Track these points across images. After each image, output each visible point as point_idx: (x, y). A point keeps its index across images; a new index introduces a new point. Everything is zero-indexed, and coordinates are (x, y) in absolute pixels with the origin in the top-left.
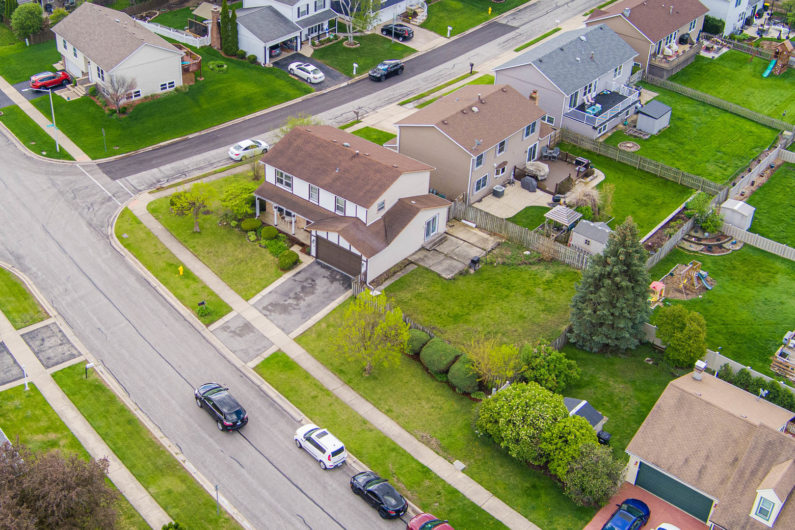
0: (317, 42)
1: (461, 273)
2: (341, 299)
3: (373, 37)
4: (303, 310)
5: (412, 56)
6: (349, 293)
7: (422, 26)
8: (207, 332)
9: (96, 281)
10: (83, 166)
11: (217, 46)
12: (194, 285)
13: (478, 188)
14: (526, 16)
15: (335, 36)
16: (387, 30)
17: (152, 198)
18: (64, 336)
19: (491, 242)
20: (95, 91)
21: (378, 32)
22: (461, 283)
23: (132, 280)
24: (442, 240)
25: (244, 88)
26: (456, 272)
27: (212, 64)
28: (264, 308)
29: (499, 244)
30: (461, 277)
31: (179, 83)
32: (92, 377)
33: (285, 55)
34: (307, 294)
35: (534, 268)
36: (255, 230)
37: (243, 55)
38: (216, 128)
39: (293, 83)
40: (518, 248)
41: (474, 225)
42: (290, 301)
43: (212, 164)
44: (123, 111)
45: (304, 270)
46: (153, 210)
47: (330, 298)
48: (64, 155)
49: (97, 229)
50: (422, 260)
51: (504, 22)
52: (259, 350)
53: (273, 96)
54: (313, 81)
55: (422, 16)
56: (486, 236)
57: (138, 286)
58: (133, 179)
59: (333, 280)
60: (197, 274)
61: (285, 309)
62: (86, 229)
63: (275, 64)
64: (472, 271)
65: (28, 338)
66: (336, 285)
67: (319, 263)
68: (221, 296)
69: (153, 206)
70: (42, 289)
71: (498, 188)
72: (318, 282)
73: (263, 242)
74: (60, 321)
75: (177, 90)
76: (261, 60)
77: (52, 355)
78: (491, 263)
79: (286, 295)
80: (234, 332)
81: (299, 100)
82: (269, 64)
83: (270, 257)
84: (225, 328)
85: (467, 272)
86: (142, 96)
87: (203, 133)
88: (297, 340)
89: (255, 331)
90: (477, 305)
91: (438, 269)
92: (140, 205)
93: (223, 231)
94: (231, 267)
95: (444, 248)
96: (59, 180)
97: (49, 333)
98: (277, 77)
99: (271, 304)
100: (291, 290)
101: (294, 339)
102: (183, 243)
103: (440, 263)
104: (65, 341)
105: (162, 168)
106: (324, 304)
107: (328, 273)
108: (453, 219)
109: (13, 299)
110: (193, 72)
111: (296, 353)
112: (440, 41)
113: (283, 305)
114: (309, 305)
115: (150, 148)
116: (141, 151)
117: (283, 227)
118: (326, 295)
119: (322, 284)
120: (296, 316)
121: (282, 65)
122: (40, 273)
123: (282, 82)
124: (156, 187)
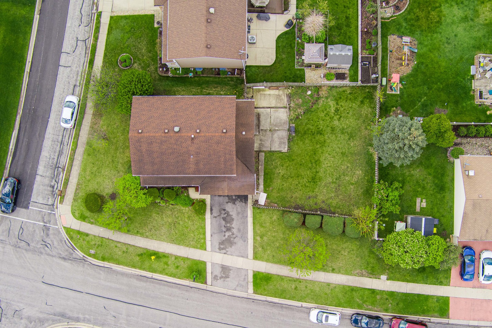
1: (290, 141)
2: (249, 213)
4: (239, 235)
6: (250, 204)
8: (209, 287)
17: (67, 207)
19: (283, 96)
23: (136, 282)
26: (286, 141)
28: (219, 249)
29: (289, 96)
30: (293, 144)
34: (230, 222)
35: (322, 103)
42: (227, 234)
43: (62, 142)
45: (212, 206)
47: (244, 215)
50: (261, 145)
52: (244, 279)
56: (276, 92)
59: (233, 202)
60: (160, 250)
61: (230, 242)
66: (238, 204)
68: (190, 257)
69: (77, 214)
72: (227, 209)
78: (298, 118)
79: (221, 231)
80: (222, 277)
83: (185, 209)
84: (215, 278)
88: (255, 258)
89: (231, 268)
91: (276, 147)
94: (173, 232)
95: (264, 124)
99: (220, 244)
100: (220, 226)
103: (273, 140)
107: (226, 199)
111: (264, 267)
113: (226, 240)
114: (239, 230)
118: (240, 215)
119: (231, 209)
120: (239, 243)
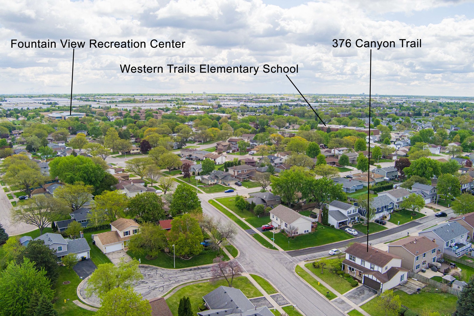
0: (353, 223)
1: (414, 293)
2: (373, 297)
3: (372, 223)
5: (386, 230)
6: (376, 295)
7: (389, 221)
8: (330, 302)
9: (291, 284)
10: (282, 252)
11: (320, 222)
12: (323, 288)
13: (417, 269)
14: (425, 220)
15: (359, 222)
16: (377, 221)
17: (306, 263)
18: (283, 298)
19: (423, 285)
20: (283, 231)
21: (374, 222)
22: (414, 296)
23: (303, 285)
24: (406, 283)
25: (331, 235)
26: (412, 292)
27: (319, 227)
28: (348, 297)
29: (426, 286)
30: (414, 294)
31: (310, 231)
32: (295, 310)
33: (343, 226)
34: (362, 294)
35: (440, 294)
36: (342, 274)
37: (329, 225)
38: (323, 245)
39: (347, 234)
40: (433, 288)
41: (416, 280)
42: (356, 296)
43: (323, 255)
44: (293, 237)
45: (360, 287)
46: (306, 266)
47: (370, 296)
48: (275, 248)
49: (290, 270)
50: (400, 288)
51: (417, 222)
52: (348, 308)
53: (341, 238)
54: (354, 234)
55: (388, 218)
56: (421, 283)
57: (305, 287)
58: (299, 257)
59: (370, 291)
60: (324, 285)
61: (355, 298)
62: (286, 270)
63: (340, 228)
64: (418, 293)
65: (273, 297)
66: (371, 293)
67: (365, 286)
68: (333, 292)
69: (306, 265)
70: (274, 284)
71: (423, 269)
72: (365, 291)
73: (345, 278)
74: (282, 294)
75: (309, 233)
76: (335, 227)
77: (281, 302)
78: (424, 291)
79: (355, 294)
80: (339, 303)
81: (350, 239)
82: (338, 228)
83: (347, 283)
84: (336, 301)
85: (416, 293)
86: (299, 234)
87: (319, 246)
88: (360, 307)
89: (346, 303)
90: (421, 303)
91: (406, 291)
92: (302, 264)
93: (331, 274)
94: (335, 284)
95: (407, 285)
96: (275, 255)
97: (279, 297)
98: (342, 232)
99: (350, 296)
100: (356, 293)
101: (359, 307)
102: (318, 276)
103: (406, 290)
104: (284, 299)
105: (307, 255)
106: (368, 298)
107: (368, 289)
108: (409, 277)
109: (266, 286)
110: (315, 228)
111: (360, 310)
112: (395, 226)
114: (363, 297)
115: (302, 249)
116: (300, 250)
117: (351, 274)
118: (368, 295)
119: (366, 292)
120: (358, 300)
121: (342, 229)
122: (273, 280)
123: (343, 234)
124: (306, 260)
